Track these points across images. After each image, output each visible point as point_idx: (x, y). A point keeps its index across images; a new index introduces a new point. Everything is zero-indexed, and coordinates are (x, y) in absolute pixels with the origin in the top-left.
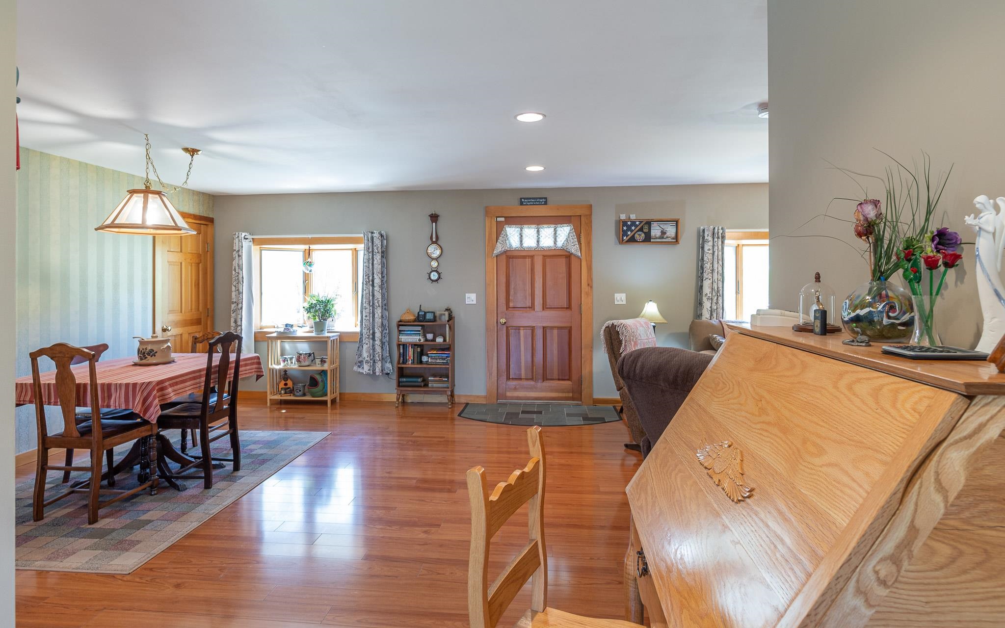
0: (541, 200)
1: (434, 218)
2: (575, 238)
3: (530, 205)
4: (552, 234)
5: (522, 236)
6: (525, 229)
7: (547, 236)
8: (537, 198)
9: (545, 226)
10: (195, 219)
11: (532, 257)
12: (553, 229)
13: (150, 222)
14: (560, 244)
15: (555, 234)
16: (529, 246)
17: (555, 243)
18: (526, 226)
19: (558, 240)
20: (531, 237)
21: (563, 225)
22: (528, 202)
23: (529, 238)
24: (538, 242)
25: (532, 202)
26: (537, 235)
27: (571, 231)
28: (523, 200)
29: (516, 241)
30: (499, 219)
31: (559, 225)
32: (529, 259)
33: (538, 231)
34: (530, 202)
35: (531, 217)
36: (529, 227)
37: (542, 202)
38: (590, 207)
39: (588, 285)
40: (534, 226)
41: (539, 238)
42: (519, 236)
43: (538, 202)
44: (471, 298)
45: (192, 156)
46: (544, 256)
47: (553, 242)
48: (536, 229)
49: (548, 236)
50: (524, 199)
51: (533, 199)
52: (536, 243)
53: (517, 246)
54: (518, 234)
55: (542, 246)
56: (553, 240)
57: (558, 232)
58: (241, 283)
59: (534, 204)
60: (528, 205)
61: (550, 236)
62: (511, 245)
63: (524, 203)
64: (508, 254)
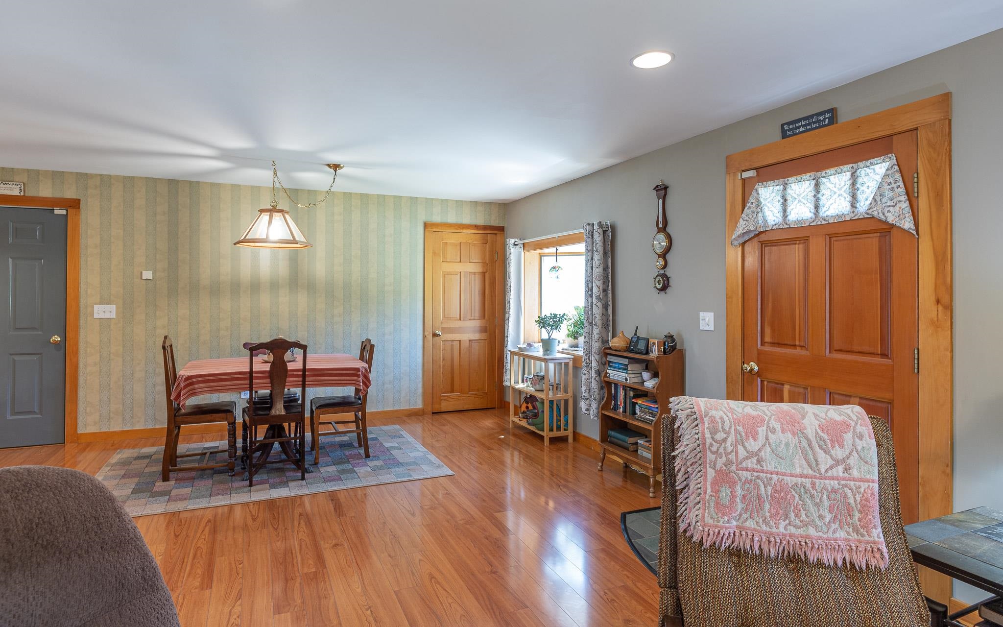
0: (821, 118)
1: (662, 190)
2: (898, 187)
3: (800, 133)
4: (847, 186)
5: (786, 200)
6: (792, 185)
7: (835, 193)
8: (812, 116)
9: (831, 171)
10: (480, 229)
11: (805, 240)
12: (849, 174)
13: (273, 237)
14: (863, 206)
15: (853, 184)
16: (800, 219)
17: (853, 206)
18: (793, 179)
19: (860, 197)
20: (802, 200)
21: (872, 161)
22: (797, 128)
23: (799, 201)
24: (817, 207)
25: (803, 126)
26: (813, 193)
27: (890, 172)
28: (786, 127)
29: (776, 211)
30: (746, 175)
31: (861, 164)
32: (801, 246)
33: (817, 185)
34: (799, 127)
35: (805, 157)
36: (799, 178)
37: (823, 120)
38: (946, 99)
39: (938, 302)
40: (806, 176)
41: (818, 200)
42: (782, 201)
43: (814, 123)
44: (708, 320)
45: (335, 171)
46: (831, 236)
47: (848, 205)
48: (813, 182)
49: (838, 193)
50: (789, 124)
51: (805, 119)
52: (813, 210)
53: (777, 221)
54: (779, 198)
55: (825, 215)
56: (849, 198)
57: (860, 180)
58: (509, 292)
59: (807, 131)
60: (796, 134)
61: (842, 192)
62: (765, 221)
63: (789, 133)
64: (763, 237)
